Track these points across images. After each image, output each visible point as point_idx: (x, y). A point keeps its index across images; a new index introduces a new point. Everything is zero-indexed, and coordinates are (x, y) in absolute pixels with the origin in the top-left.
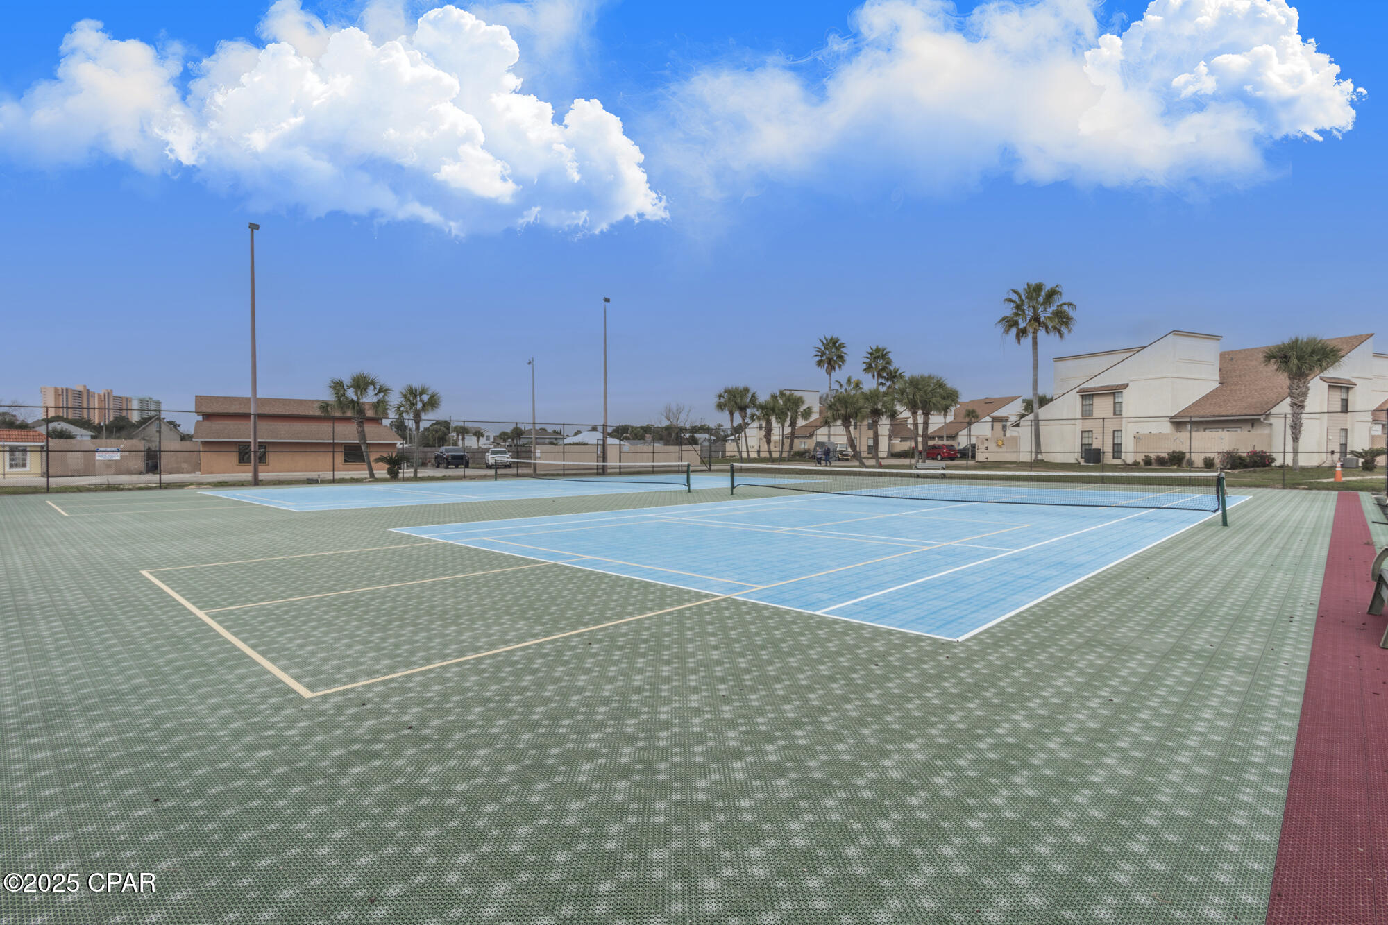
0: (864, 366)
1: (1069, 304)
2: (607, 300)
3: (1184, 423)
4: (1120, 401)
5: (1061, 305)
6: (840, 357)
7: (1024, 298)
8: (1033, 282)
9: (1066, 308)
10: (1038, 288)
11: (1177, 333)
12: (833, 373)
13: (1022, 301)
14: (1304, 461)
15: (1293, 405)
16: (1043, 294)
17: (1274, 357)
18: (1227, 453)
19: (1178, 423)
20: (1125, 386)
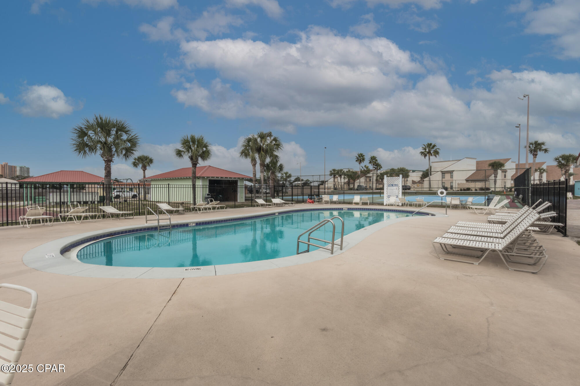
0: (369, 162)
1: (438, 149)
2: (326, 148)
3: (469, 180)
4: (452, 174)
5: (436, 149)
6: (363, 159)
7: (426, 146)
8: (430, 143)
9: (437, 150)
10: (431, 144)
11: (467, 158)
12: (361, 164)
13: (426, 147)
14: (497, 190)
15: (495, 177)
16: (432, 146)
17: (490, 165)
18: (480, 188)
19: (467, 180)
20: (454, 171)
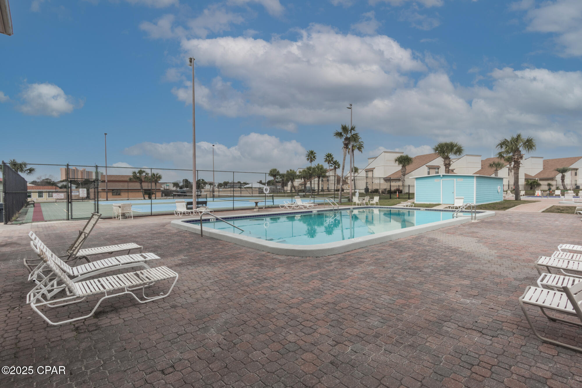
0: (324, 160)
4: (373, 173)
6: (314, 157)
12: (312, 163)
19: (385, 180)
20: (375, 168)
